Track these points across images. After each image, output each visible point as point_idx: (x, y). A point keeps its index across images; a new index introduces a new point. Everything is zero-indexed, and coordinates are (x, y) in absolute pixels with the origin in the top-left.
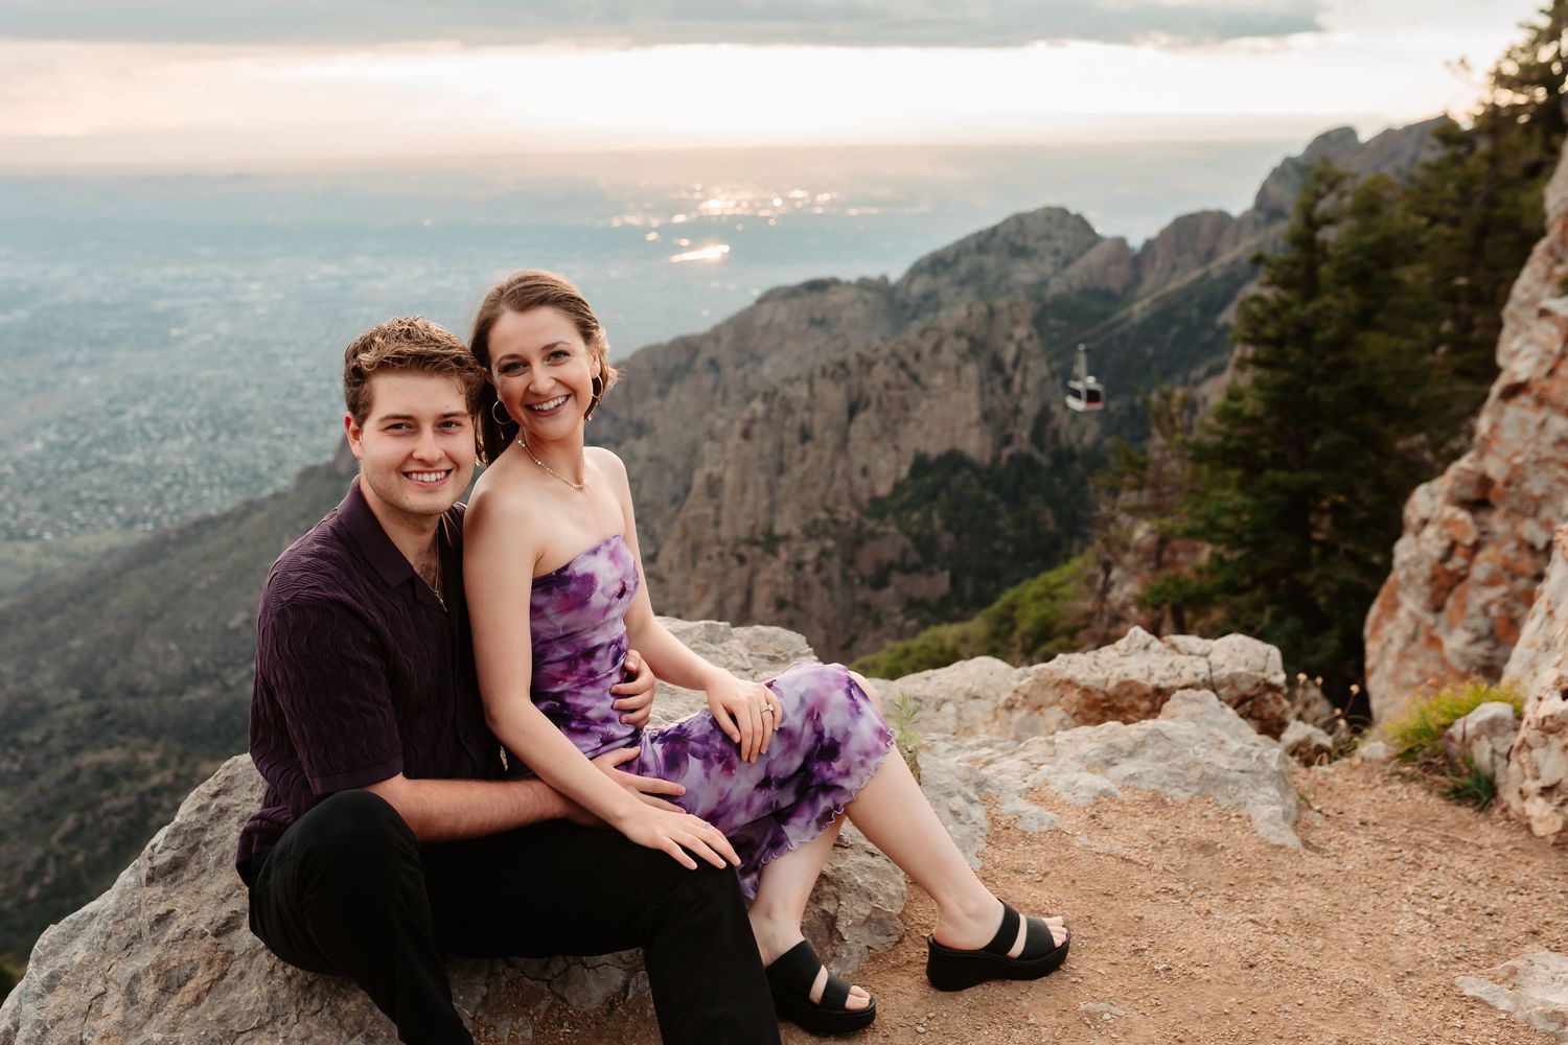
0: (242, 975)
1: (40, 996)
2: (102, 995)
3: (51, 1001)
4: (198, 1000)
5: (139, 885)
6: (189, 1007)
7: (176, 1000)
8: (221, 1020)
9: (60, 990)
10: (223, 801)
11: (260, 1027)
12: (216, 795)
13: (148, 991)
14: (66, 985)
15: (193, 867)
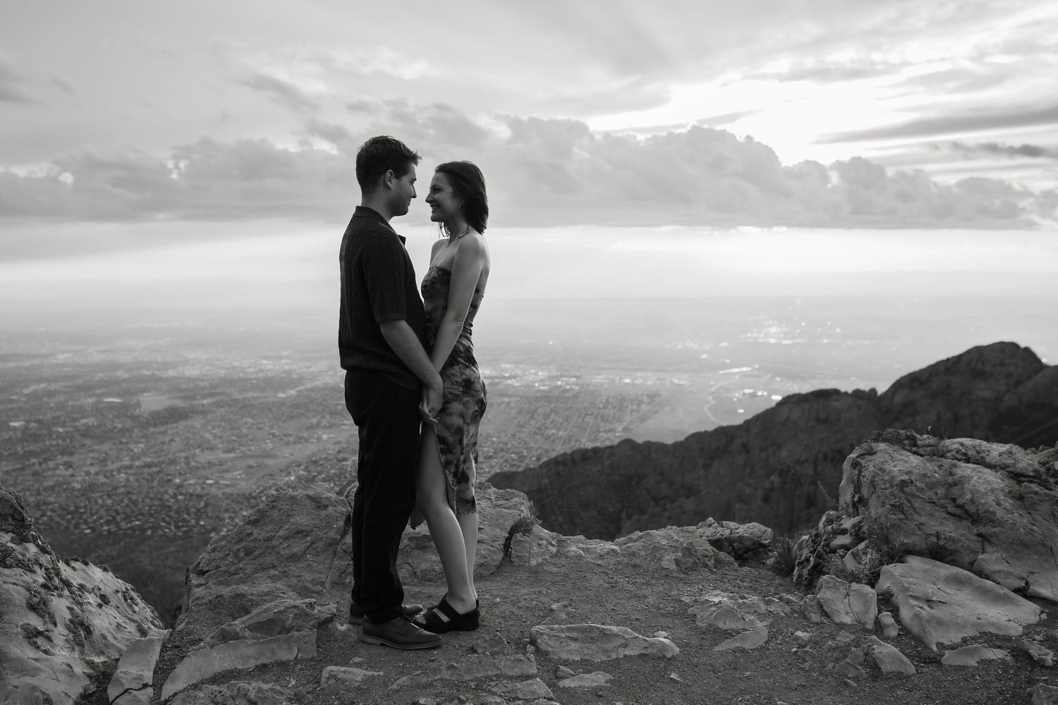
0: (269, 553)
1: (210, 553)
2: (228, 555)
3: (213, 554)
4: (255, 558)
5: (244, 525)
6: (252, 560)
7: (248, 558)
8: (260, 564)
9: (216, 553)
10: (275, 504)
11: (272, 568)
12: (273, 502)
13: (242, 554)
14: (219, 551)
15: (262, 522)
